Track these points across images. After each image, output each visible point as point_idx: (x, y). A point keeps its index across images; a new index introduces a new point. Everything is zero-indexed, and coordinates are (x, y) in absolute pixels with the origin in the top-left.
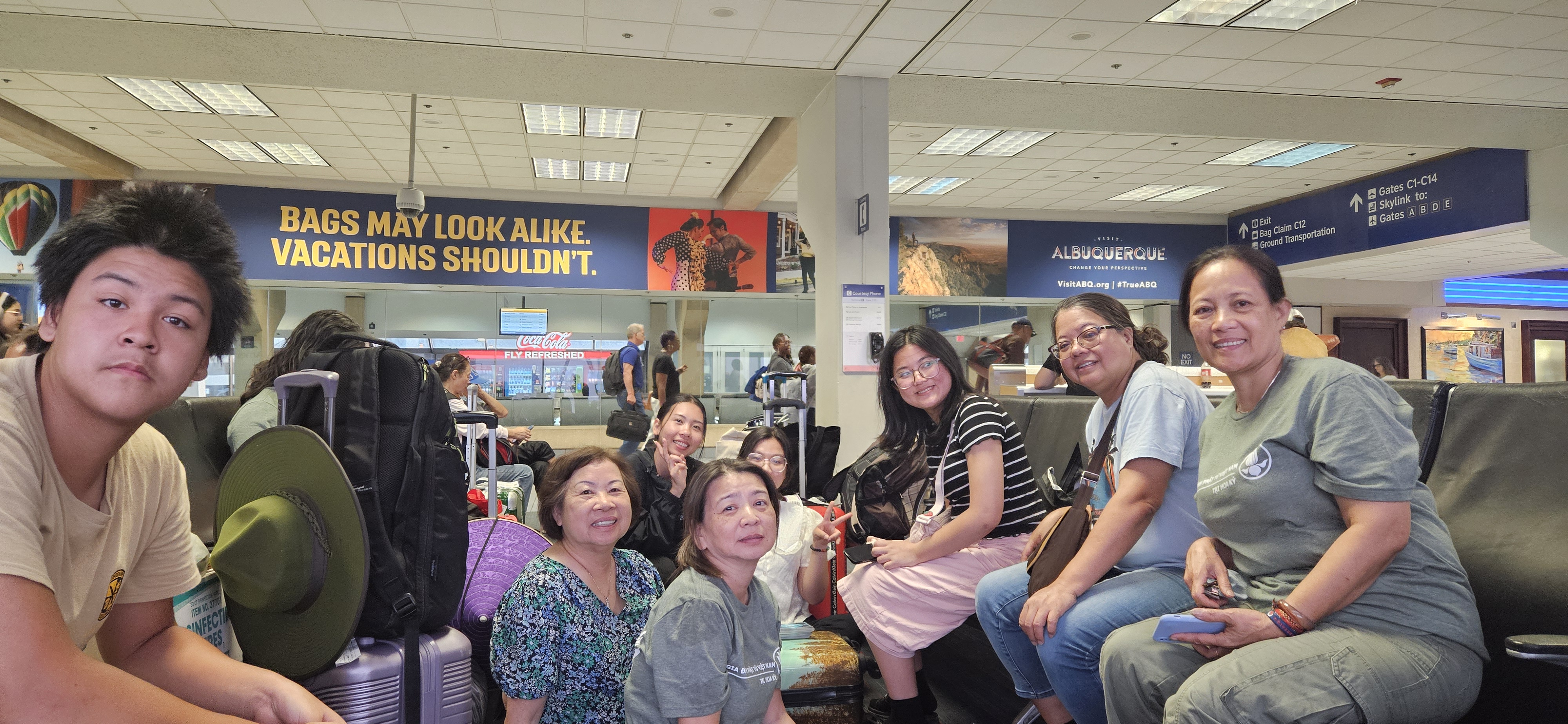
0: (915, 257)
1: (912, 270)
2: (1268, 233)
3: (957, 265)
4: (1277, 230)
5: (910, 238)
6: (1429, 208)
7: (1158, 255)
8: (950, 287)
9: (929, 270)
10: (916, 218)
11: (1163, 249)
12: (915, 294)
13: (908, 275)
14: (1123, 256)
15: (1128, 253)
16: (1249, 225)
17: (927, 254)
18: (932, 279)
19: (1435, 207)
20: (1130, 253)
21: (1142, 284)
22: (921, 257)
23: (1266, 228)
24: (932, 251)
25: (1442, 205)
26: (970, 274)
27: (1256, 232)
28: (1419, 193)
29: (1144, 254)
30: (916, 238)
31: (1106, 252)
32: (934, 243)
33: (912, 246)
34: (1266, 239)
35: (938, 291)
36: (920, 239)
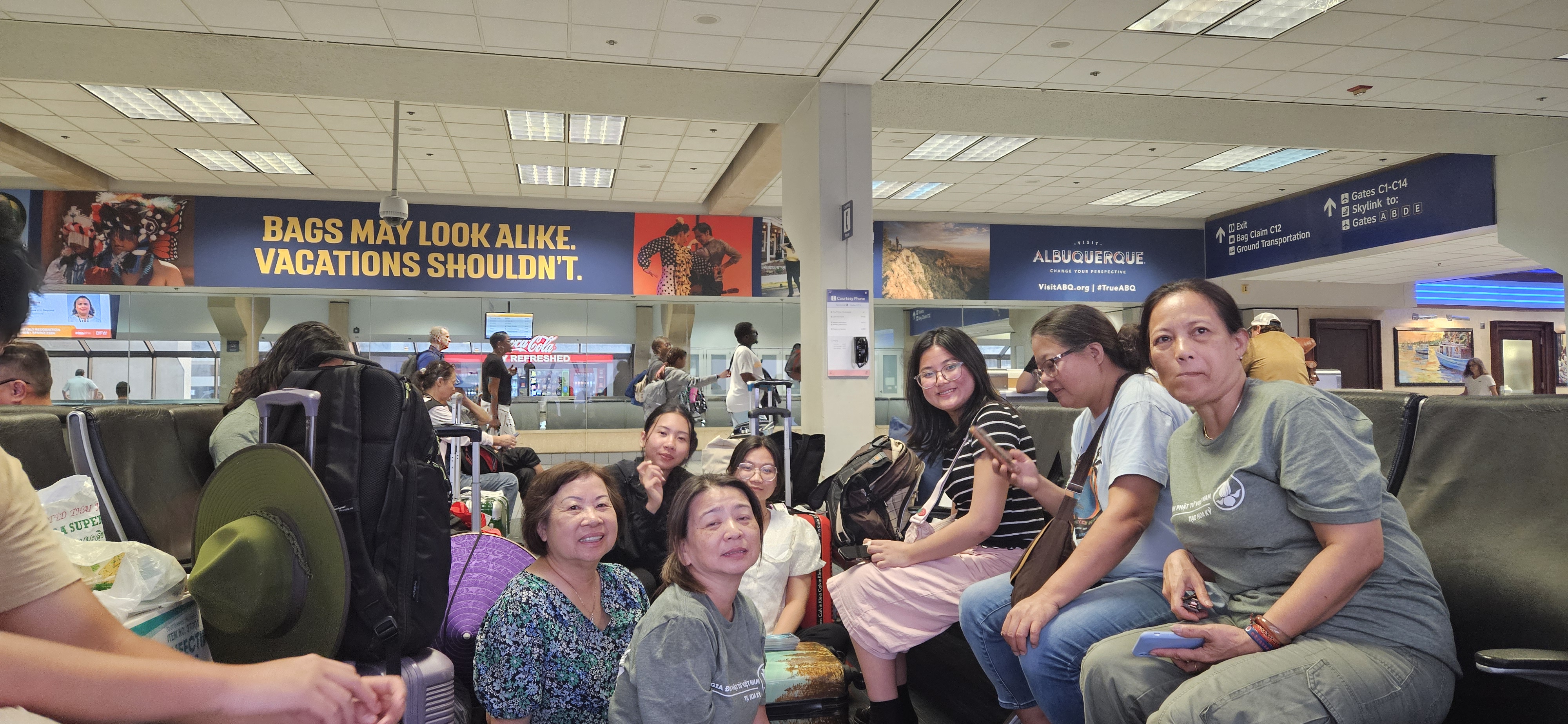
0: (899, 261)
1: (896, 273)
2: (1245, 238)
3: (940, 268)
4: (1253, 234)
5: (894, 242)
6: (1400, 212)
7: (1136, 259)
8: (934, 291)
9: (913, 274)
10: (899, 222)
11: (1142, 253)
12: (899, 298)
13: (892, 279)
14: (1102, 260)
15: (1107, 257)
16: (1226, 230)
17: (911, 258)
18: (915, 282)
19: (1406, 211)
20: (1109, 258)
21: (1121, 288)
22: (905, 261)
23: (1242, 232)
24: (915, 255)
25: (1412, 210)
26: (953, 277)
27: (1233, 236)
28: (1390, 198)
29: (1123, 258)
30: (900, 242)
31: (1086, 256)
32: (918, 247)
33: (896, 250)
34: (1242, 243)
35: (922, 294)
36: (903, 243)
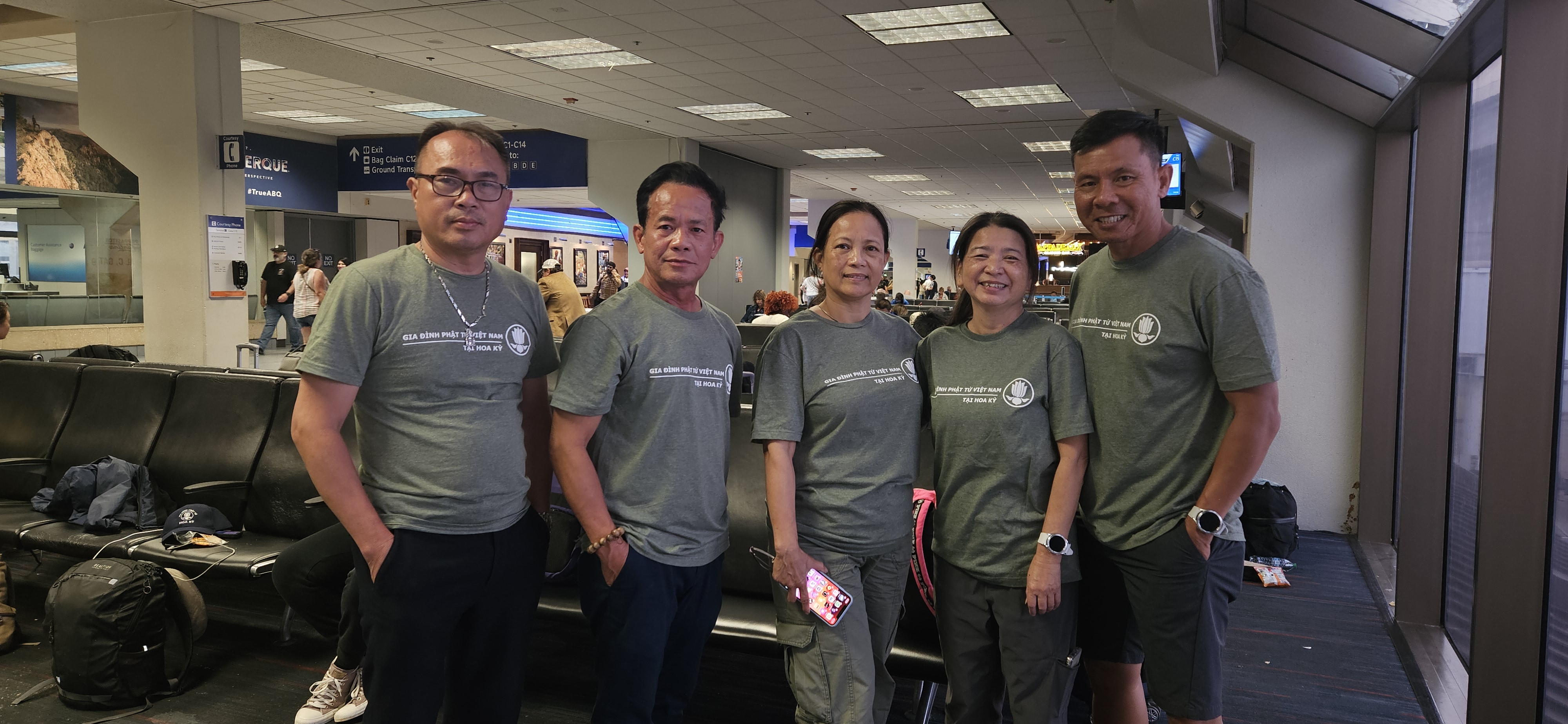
0: (37, 144)
1: (34, 157)
2: (380, 161)
3: (85, 156)
4: (389, 159)
5: (30, 121)
6: (520, 166)
7: (281, 168)
8: (79, 181)
9: (55, 160)
10: (36, 99)
11: (286, 162)
12: (38, 185)
13: (28, 163)
14: (252, 164)
15: (256, 163)
16: (361, 151)
17: (50, 142)
18: (57, 170)
19: (524, 166)
21: (269, 193)
22: (44, 144)
23: (378, 156)
24: (56, 139)
25: (529, 165)
26: (101, 167)
27: (368, 158)
29: (270, 165)
30: (38, 122)
32: (59, 130)
33: (34, 131)
34: (378, 165)
35: (65, 184)
36: (42, 124)
